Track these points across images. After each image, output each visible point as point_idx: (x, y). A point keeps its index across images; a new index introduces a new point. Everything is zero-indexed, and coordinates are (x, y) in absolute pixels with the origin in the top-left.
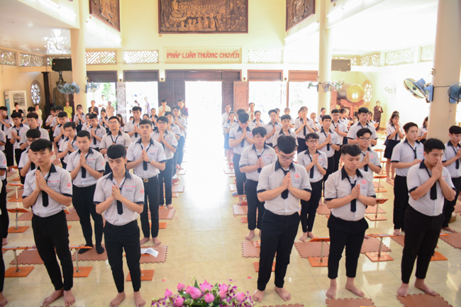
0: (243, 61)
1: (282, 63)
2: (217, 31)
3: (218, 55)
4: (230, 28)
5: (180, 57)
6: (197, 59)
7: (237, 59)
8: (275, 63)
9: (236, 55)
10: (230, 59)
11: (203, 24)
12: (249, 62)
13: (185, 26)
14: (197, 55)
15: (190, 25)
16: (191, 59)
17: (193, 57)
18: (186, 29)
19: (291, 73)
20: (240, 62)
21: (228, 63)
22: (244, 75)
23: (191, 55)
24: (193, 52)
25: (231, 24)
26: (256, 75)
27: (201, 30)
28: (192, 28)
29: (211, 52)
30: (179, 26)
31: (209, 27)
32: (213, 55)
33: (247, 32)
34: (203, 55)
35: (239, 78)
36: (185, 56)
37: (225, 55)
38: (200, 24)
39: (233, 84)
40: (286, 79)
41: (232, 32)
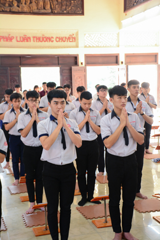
0: (80, 46)
1: (118, 46)
2: (53, 13)
3: (54, 39)
4: (65, 10)
5: (14, 40)
6: (32, 43)
7: (74, 44)
8: (111, 46)
9: (72, 38)
10: (66, 44)
11: (37, 4)
12: (86, 47)
13: (18, 6)
14: (32, 39)
15: (23, 4)
16: (25, 43)
17: (27, 41)
18: (20, 10)
19: (127, 56)
20: (77, 46)
21: (64, 47)
22: (81, 60)
23: (26, 39)
24: (28, 36)
25: (67, 5)
26: (93, 60)
27: (36, 11)
28: (26, 9)
29: (47, 36)
30: (11, 5)
31: (44, 8)
32: (49, 39)
33: (83, 14)
34: (39, 39)
35: (76, 63)
36: (19, 39)
37: (61, 39)
38: (34, 4)
39: (71, 70)
40: (122, 63)
41: (68, 14)
